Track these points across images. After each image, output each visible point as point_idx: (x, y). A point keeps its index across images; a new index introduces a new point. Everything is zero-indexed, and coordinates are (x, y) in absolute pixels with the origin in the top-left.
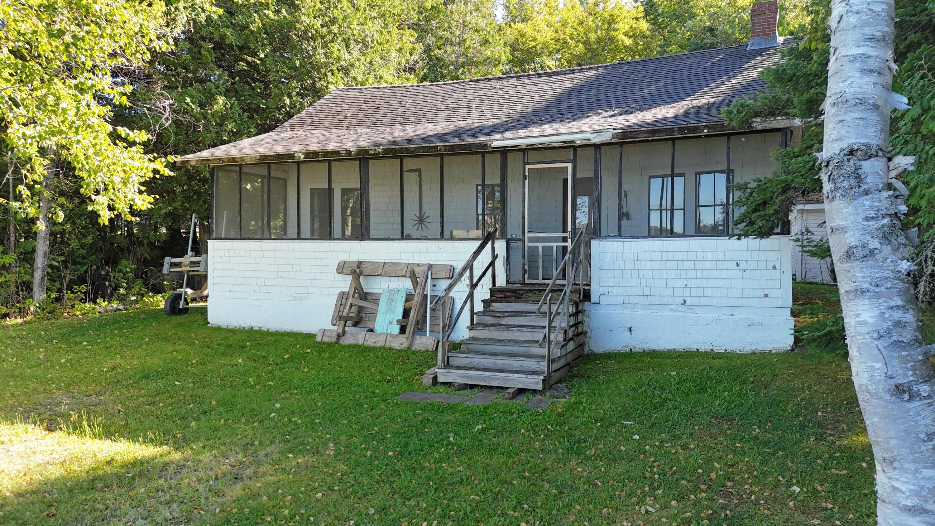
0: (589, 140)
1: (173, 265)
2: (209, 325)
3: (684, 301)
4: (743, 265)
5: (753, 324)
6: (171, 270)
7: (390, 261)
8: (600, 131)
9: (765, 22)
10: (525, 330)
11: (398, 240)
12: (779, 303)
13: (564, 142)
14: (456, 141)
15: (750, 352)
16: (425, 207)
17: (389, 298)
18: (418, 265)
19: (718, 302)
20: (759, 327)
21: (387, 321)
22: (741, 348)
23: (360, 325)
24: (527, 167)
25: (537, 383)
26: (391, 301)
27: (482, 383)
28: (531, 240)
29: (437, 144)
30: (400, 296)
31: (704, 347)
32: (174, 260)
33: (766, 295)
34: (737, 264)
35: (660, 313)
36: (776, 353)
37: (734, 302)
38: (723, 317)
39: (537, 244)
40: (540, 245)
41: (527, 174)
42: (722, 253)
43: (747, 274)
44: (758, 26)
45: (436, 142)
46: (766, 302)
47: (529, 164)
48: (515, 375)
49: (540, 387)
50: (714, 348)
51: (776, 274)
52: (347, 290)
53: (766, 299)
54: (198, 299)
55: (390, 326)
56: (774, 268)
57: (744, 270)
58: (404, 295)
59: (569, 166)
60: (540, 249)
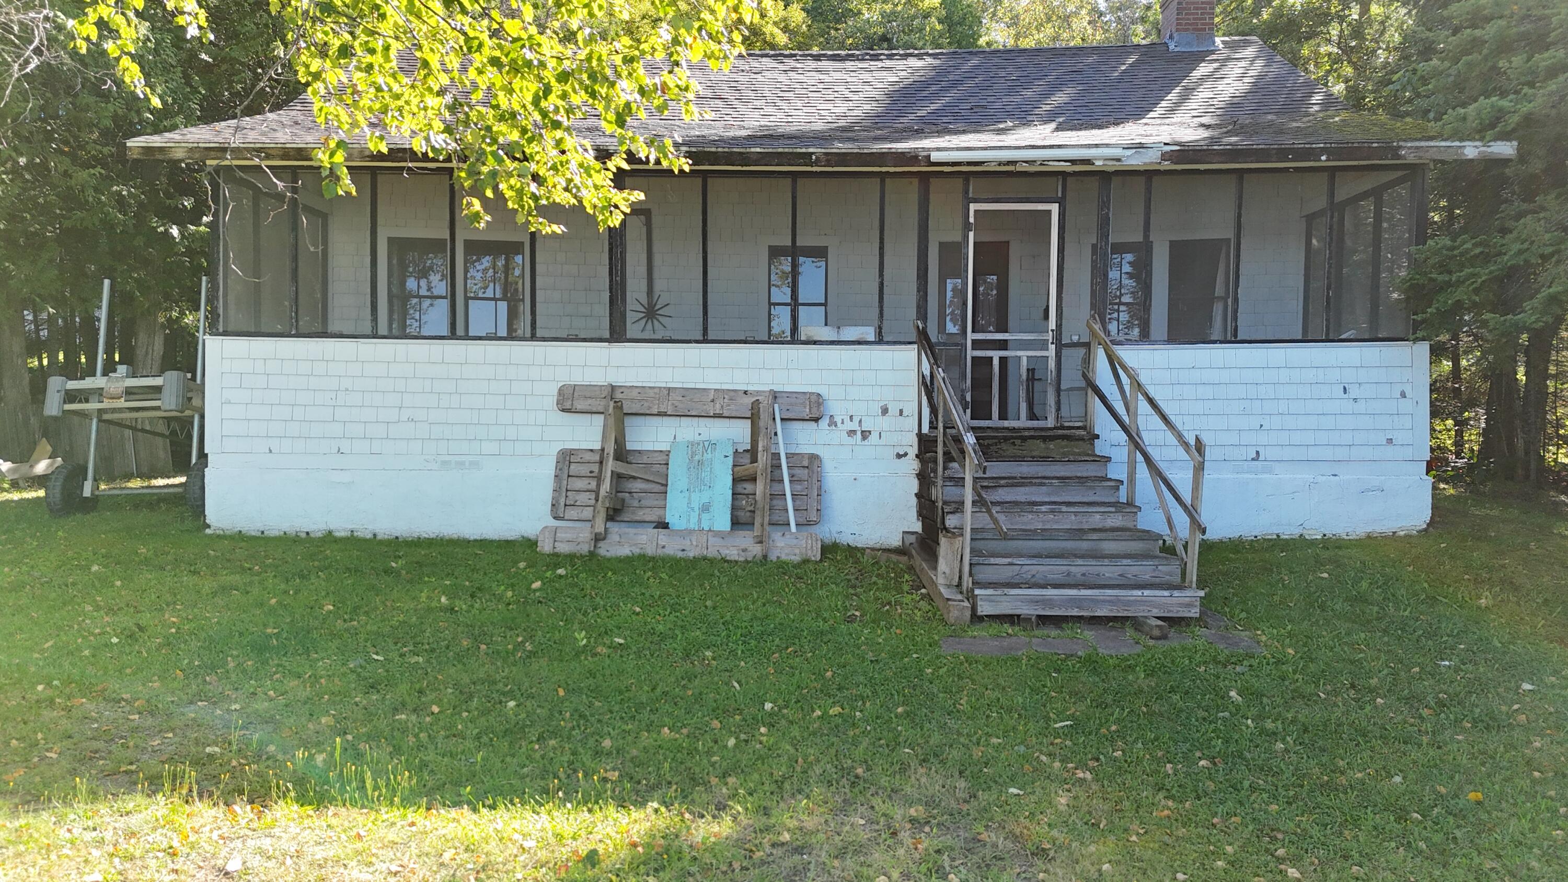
0: (1119, 160)
1: (71, 396)
2: (208, 531)
3: (1258, 453)
4: (1354, 392)
5: (1369, 490)
6: (68, 407)
7: (680, 385)
8: (1141, 146)
9: (1197, 9)
10: (1064, 509)
11: (697, 342)
12: (1408, 453)
13: (1073, 162)
14: (839, 147)
15: (1363, 535)
16: (659, 285)
17: (691, 459)
18: (745, 392)
19: (1313, 453)
20: (1379, 493)
21: (696, 505)
22: (1349, 530)
23: (626, 516)
24: (973, 207)
25: (1189, 605)
26: (697, 465)
27: (1075, 612)
28: (977, 344)
29: (811, 150)
30: (719, 454)
31: (1289, 531)
32: (72, 385)
33: (1390, 441)
34: (1345, 388)
35: (1216, 476)
36: (1406, 536)
37: (1341, 454)
38: (1321, 479)
39: (989, 353)
40: (996, 355)
41: (972, 220)
42: (1321, 371)
43: (1361, 407)
44: (1186, 14)
45: (807, 147)
46: (1390, 452)
47: (976, 201)
48: (1146, 592)
49: (1194, 612)
50: (1305, 532)
51: (1406, 406)
52: (597, 446)
53: (1390, 448)
54: (21, 483)
55: (705, 516)
56: (1403, 395)
57: (1355, 400)
58: (730, 453)
59: (1055, 208)
60: (996, 362)
